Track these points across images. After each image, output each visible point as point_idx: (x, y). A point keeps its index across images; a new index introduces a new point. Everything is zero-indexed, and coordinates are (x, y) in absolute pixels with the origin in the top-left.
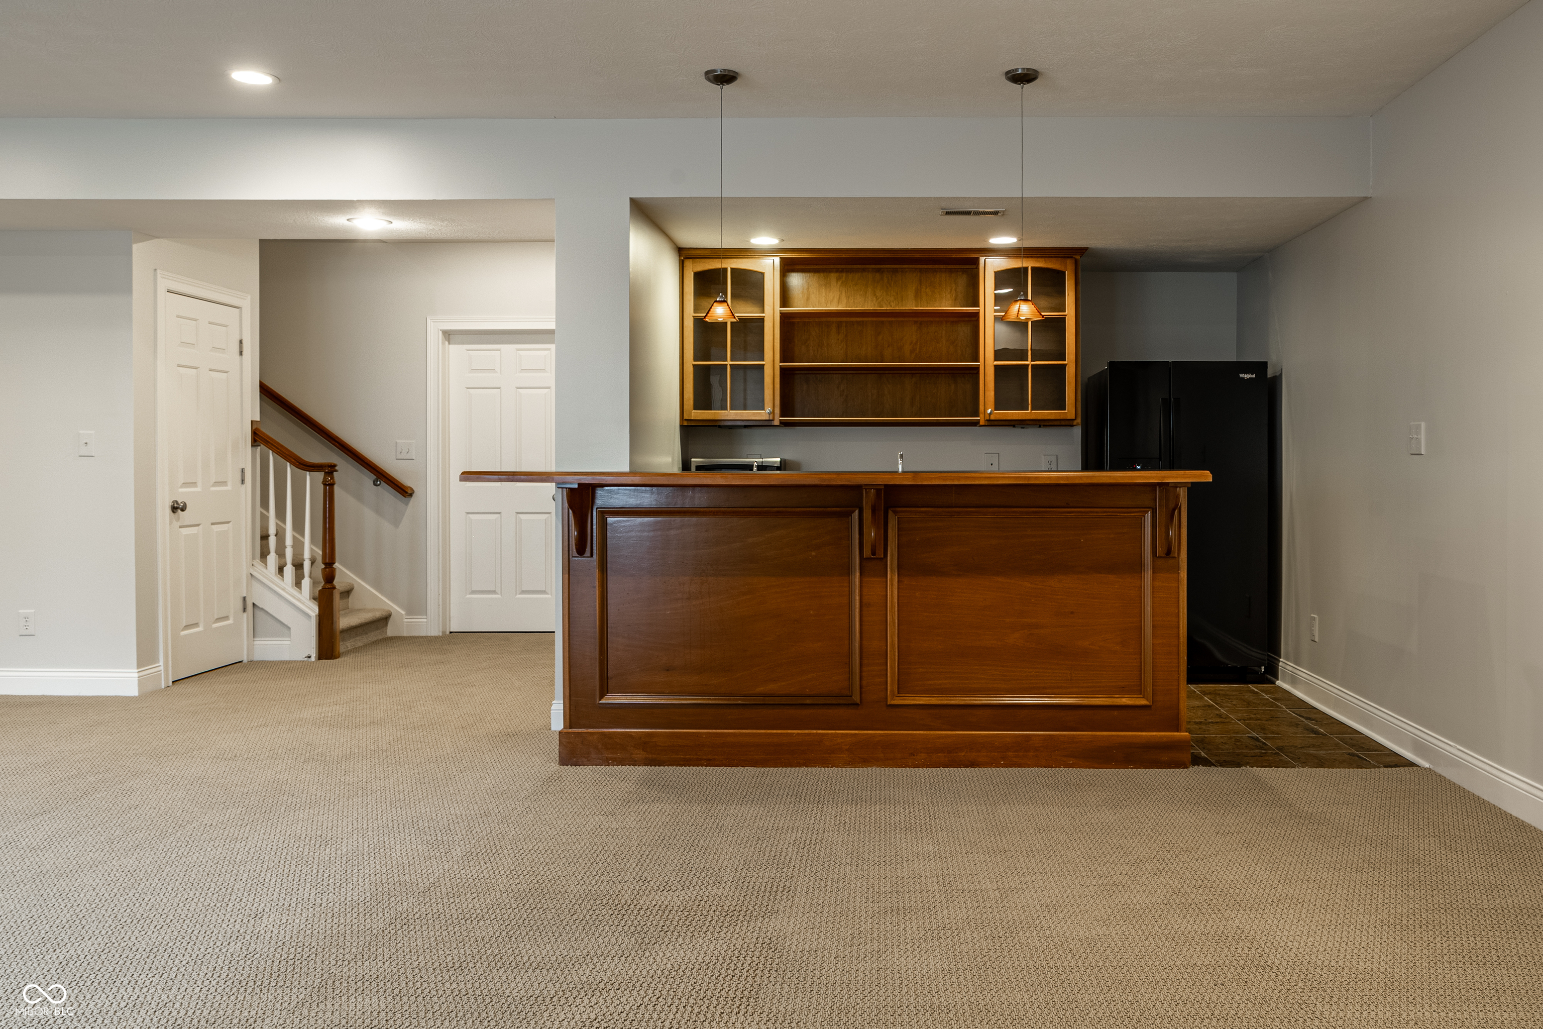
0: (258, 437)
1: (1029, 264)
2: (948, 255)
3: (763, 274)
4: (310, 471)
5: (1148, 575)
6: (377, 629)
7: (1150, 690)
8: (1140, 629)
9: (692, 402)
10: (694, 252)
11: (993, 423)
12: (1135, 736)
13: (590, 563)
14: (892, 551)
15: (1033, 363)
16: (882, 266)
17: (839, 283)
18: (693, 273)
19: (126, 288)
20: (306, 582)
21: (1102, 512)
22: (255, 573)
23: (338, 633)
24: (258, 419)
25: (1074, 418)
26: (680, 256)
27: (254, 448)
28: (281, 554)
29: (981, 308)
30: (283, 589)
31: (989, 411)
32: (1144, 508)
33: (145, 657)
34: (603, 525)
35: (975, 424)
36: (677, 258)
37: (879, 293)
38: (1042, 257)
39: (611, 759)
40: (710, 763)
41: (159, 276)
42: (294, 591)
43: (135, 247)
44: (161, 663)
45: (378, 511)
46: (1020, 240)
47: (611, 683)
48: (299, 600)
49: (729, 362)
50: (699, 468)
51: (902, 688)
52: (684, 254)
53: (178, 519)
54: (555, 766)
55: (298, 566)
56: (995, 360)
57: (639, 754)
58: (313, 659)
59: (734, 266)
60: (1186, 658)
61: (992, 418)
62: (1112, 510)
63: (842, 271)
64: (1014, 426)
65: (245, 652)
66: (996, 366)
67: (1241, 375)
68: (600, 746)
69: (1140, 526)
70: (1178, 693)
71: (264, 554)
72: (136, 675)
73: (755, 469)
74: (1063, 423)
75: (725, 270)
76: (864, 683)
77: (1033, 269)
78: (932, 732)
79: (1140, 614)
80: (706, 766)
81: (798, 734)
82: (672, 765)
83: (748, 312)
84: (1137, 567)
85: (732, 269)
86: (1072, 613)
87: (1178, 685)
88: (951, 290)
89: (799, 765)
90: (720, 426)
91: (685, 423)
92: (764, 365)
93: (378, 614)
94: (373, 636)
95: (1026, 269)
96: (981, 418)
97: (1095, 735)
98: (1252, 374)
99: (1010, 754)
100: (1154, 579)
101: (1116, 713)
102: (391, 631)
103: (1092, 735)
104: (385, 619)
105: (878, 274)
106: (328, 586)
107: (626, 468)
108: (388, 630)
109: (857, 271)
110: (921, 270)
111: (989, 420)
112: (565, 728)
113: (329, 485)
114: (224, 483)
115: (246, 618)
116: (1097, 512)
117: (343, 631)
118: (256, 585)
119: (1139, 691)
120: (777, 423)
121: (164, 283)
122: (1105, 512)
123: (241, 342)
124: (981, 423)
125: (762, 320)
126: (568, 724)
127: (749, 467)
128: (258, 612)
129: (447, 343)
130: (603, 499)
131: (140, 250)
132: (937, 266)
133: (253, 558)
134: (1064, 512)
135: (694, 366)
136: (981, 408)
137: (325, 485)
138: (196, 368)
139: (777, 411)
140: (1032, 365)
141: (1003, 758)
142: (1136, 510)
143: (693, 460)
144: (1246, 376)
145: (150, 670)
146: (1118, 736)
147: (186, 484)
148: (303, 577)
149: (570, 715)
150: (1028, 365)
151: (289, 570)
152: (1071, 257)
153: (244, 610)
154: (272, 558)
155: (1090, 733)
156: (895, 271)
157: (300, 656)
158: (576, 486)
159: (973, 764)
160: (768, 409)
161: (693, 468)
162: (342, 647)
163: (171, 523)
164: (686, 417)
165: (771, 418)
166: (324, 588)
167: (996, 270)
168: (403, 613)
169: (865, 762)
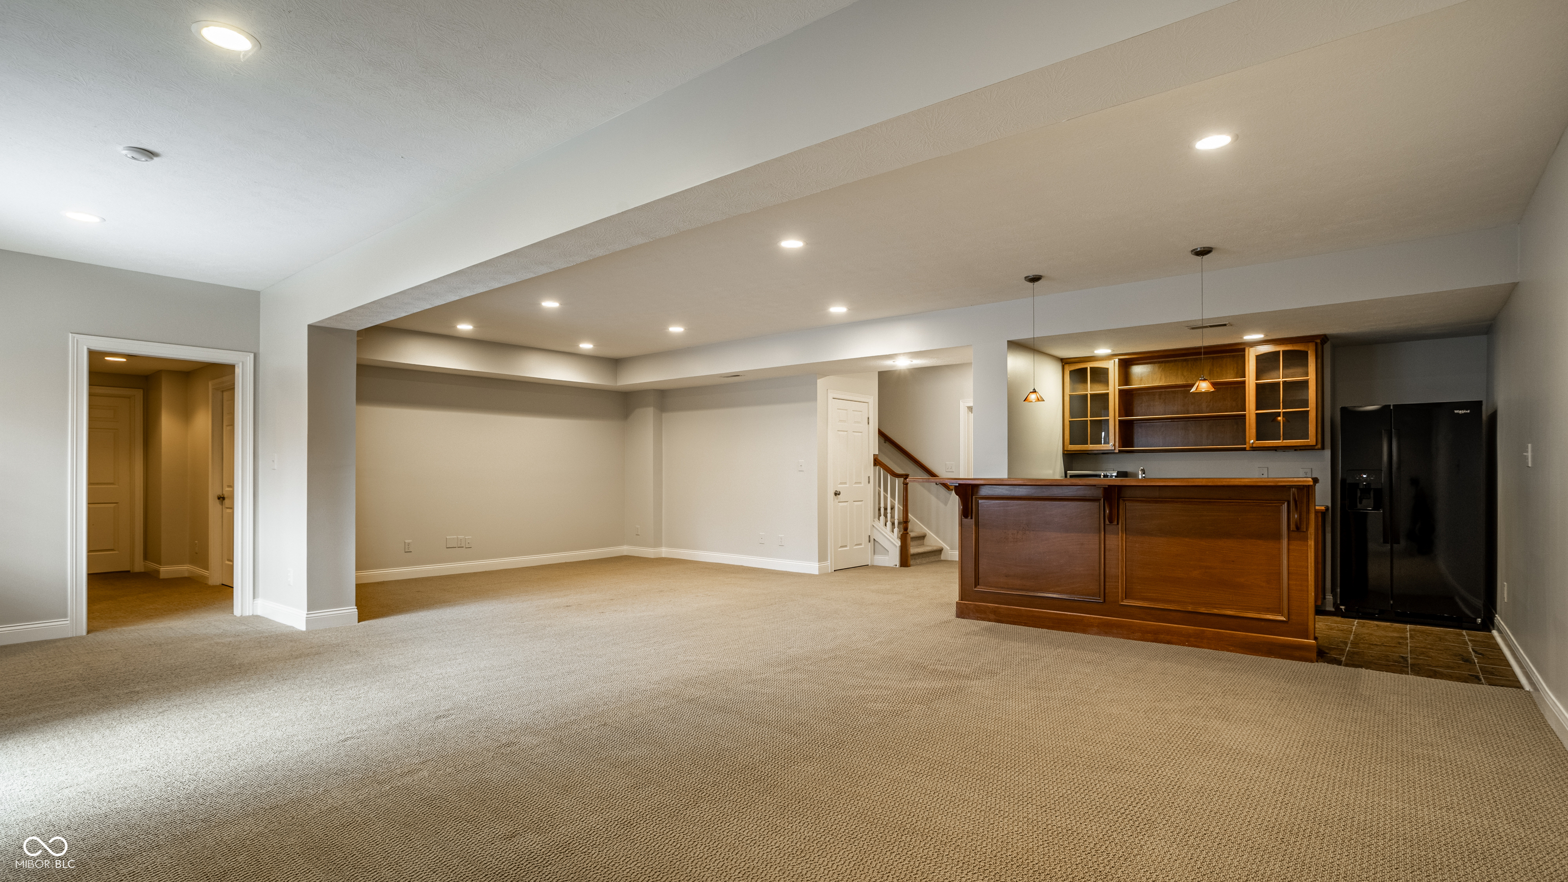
0: (877, 462)
1: (1281, 348)
2: (1225, 348)
3: (1108, 369)
4: (898, 478)
5: (1285, 542)
6: (935, 555)
7: (1286, 611)
8: (1279, 574)
9: (1068, 441)
10: (1069, 360)
11: (1254, 449)
12: (1276, 638)
13: (970, 522)
14: (1122, 521)
15: (1284, 410)
16: (1187, 358)
17: (1161, 369)
18: (1069, 371)
19: (815, 399)
20: (896, 530)
21: (1252, 503)
22: (874, 525)
23: (909, 555)
24: (877, 454)
25: (1315, 444)
26: (1062, 363)
27: (875, 467)
28: (886, 516)
29: (1247, 379)
30: (886, 533)
31: (1252, 441)
32: (1282, 501)
33: (822, 557)
34: (978, 504)
35: (1244, 449)
36: (1061, 364)
37: (1185, 374)
38: (1291, 343)
39: (979, 617)
40: (1026, 625)
41: (829, 392)
42: (891, 534)
43: (818, 381)
44: (829, 560)
45: (937, 497)
46: (1266, 335)
47: (980, 581)
48: (892, 538)
49: (1089, 419)
50: (1071, 476)
51: (1127, 596)
52: (1064, 362)
53: (838, 499)
54: (954, 617)
55: (893, 524)
56: (1257, 409)
57: (992, 616)
58: (898, 566)
59: (1092, 366)
60: (1313, 594)
61: (1254, 445)
62: (1259, 501)
63: (1162, 362)
64: (1276, 450)
65: (870, 561)
66: (1256, 414)
67: (1456, 411)
68: (974, 610)
69: (1279, 511)
70: (1308, 616)
71: (880, 515)
72: (818, 565)
73: (1102, 477)
74: (1307, 448)
75: (1086, 369)
76: (1107, 591)
77: (1283, 351)
78: (1144, 622)
79: (1280, 565)
80: (1023, 626)
81: (1070, 615)
82: (1007, 623)
83: (1099, 390)
84: (1277, 536)
85: (1090, 368)
86: (1233, 561)
87: (1308, 611)
88: (1234, 368)
89: (1070, 631)
90: (1088, 454)
91: (1066, 452)
92: (1109, 419)
93: (935, 548)
94: (932, 559)
95: (1279, 352)
96: (1247, 446)
97: (1247, 635)
98: (1467, 410)
99: (1192, 639)
100: (1288, 544)
101: (1263, 623)
102: (943, 557)
103: (1245, 635)
104: (939, 551)
105: (1185, 362)
106: (905, 532)
107: (1006, 476)
108: (942, 557)
109: (1172, 361)
110: (1213, 358)
111: (1252, 447)
112: (959, 600)
113: (905, 484)
114: (860, 483)
115: (870, 546)
116: (1249, 503)
117: (914, 555)
118: (874, 529)
119: (1280, 612)
120: (1117, 451)
121: (831, 395)
122: (1254, 503)
123: (868, 418)
124: (1247, 449)
125: (1107, 394)
126: (960, 599)
127: (1100, 476)
128: (876, 544)
129: (970, 413)
130: (984, 491)
131: (820, 382)
132: (1223, 355)
133: (874, 518)
134: (1227, 502)
135: (1070, 421)
136: (1247, 440)
137: (904, 484)
138: (847, 431)
139: (1117, 444)
140: (1283, 412)
141: (1187, 641)
142: (1276, 502)
143: (1068, 472)
144: (1460, 412)
145: (824, 564)
146: (1264, 637)
147: (841, 483)
148: (895, 528)
149: (962, 594)
150: (1280, 412)
151: (889, 524)
152: (1313, 342)
153: (869, 541)
154: (882, 518)
155: (1244, 633)
156: (1196, 360)
157: (892, 565)
158: (957, 485)
159: (1169, 642)
160: (1112, 443)
161: (1068, 477)
162: (912, 562)
163: (834, 500)
164: (1065, 449)
165: (1113, 449)
166: (903, 533)
167: (1257, 354)
168: (949, 548)
169: (1106, 634)
